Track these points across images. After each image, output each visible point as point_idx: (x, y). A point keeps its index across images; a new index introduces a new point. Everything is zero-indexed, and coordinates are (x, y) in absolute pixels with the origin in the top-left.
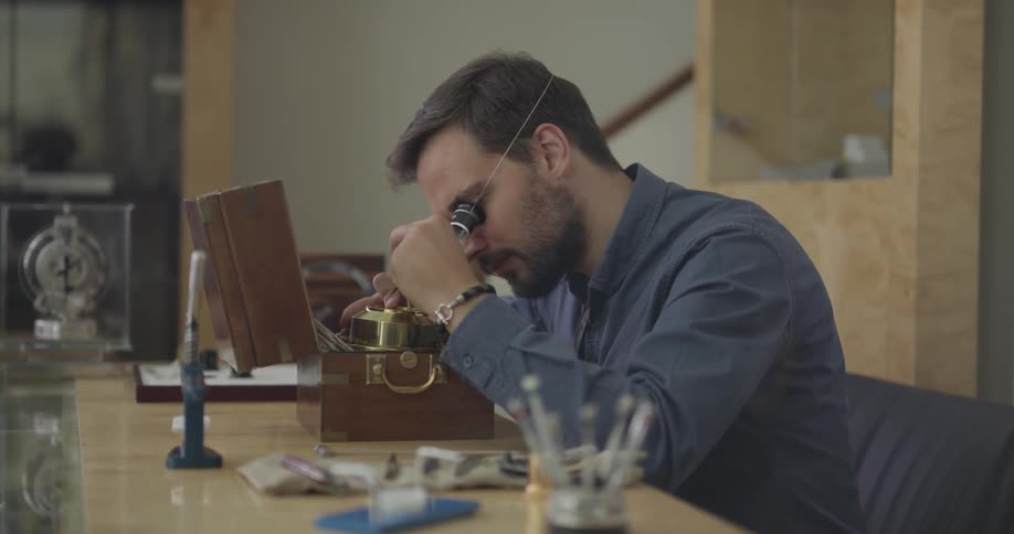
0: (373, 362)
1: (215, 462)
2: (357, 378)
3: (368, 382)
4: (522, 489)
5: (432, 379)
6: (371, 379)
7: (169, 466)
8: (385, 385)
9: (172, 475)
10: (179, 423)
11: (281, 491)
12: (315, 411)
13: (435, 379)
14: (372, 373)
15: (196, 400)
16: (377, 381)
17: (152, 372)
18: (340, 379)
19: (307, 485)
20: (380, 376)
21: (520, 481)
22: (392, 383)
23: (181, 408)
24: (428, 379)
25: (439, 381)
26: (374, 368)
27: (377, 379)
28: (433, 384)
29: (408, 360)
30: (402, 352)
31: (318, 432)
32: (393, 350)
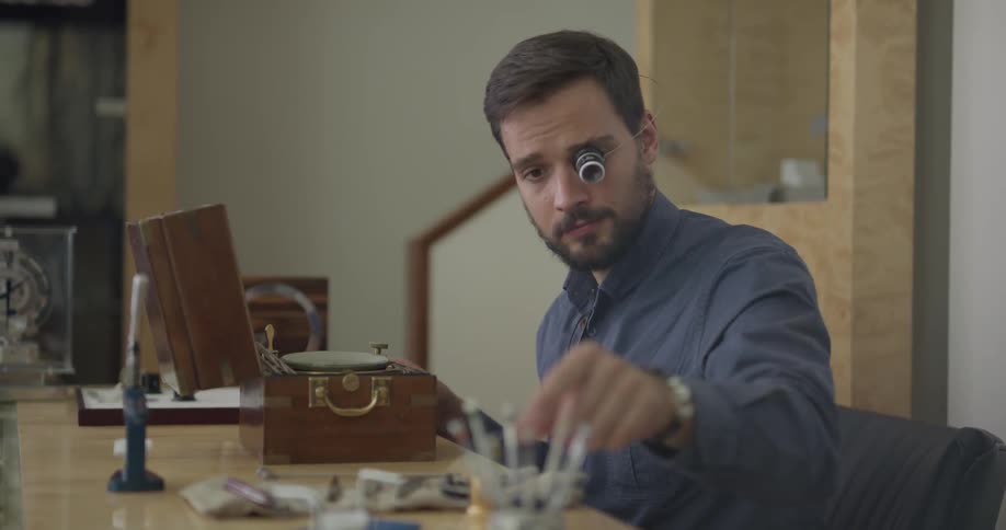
0: (315, 385)
1: (156, 485)
2: (301, 400)
3: (310, 405)
4: (463, 510)
5: (374, 402)
6: (314, 402)
7: (111, 490)
8: (328, 408)
9: (115, 498)
10: (120, 446)
11: (222, 514)
12: (257, 434)
13: (377, 402)
14: (314, 393)
15: (138, 423)
16: (320, 404)
17: (94, 395)
18: (283, 402)
19: (248, 508)
20: (323, 399)
21: (461, 503)
22: (334, 405)
23: (122, 430)
24: (369, 401)
25: (381, 404)
26: (317, 390)
27: (319, 401)
28: (375, 407)
29: (350, 382)
30: (344, 375)
31: (261, 454)
32: (336, 372)
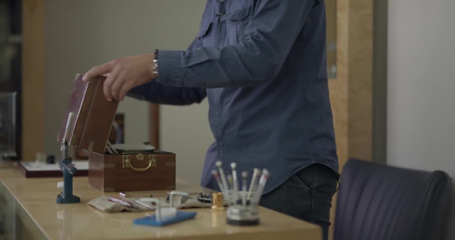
0: (125, 158)
1: (77, 200)
2: (119, 165)
3: (123, 167)
4: (210, 207)
5: (150, 165)
6: (125, 166)
7: (58, 202)
8: (131, 168)
9: (58, 206)
10: (61, 184)
11: (112, 211)
12: (101, 181)
13: (151, 165)
14: (125, 162)
16: (128, 166)
18: (112, 166)
19: (122, 208)
20: (128, 164)
21: (208, 204)
22: (133, 167)
24: (148, 165)
25: (153, 166)
26: (126, 161)
27: (127, 165)
28: (151, 167)
29: (140, 157)
30: (137, 154)
31: (103, 189)
32: (133, 153)
